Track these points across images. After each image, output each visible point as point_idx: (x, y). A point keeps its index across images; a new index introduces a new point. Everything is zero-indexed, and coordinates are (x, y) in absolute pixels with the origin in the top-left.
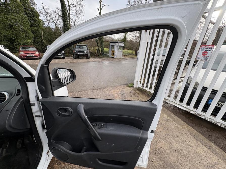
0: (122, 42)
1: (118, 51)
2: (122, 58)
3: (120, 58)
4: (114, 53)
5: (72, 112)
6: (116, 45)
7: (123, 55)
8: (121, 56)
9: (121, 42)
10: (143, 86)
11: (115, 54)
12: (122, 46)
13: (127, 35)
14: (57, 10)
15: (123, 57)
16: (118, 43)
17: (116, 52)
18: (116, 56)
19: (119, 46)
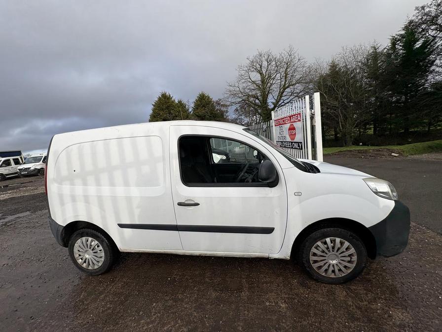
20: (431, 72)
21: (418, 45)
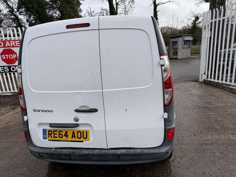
0: (189, 35)
1: (183, 48)
2: (190, 58)
3: (187, 57)
4: (177, 52)
6: (180, 40)
7: (191, 53)
8: (189, 55)
9: (187, 35)
10: (208, 78)
11: (179, 53)
12: (189, 41)
13: (197, 22)
14: (102, 11)
15: (192, 57)
16: (183, 37)
17: (181, 50)
18: (179, 56)
19: (184, 41)
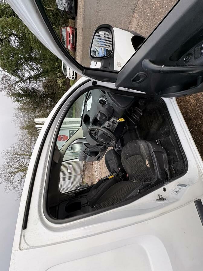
5: (145, 73)
20: (38, 89)
21: (22, 92)
